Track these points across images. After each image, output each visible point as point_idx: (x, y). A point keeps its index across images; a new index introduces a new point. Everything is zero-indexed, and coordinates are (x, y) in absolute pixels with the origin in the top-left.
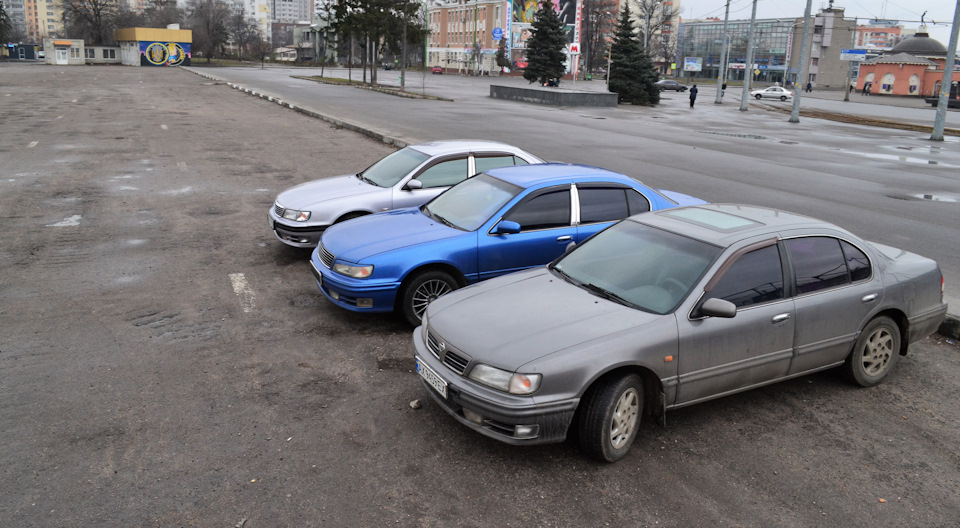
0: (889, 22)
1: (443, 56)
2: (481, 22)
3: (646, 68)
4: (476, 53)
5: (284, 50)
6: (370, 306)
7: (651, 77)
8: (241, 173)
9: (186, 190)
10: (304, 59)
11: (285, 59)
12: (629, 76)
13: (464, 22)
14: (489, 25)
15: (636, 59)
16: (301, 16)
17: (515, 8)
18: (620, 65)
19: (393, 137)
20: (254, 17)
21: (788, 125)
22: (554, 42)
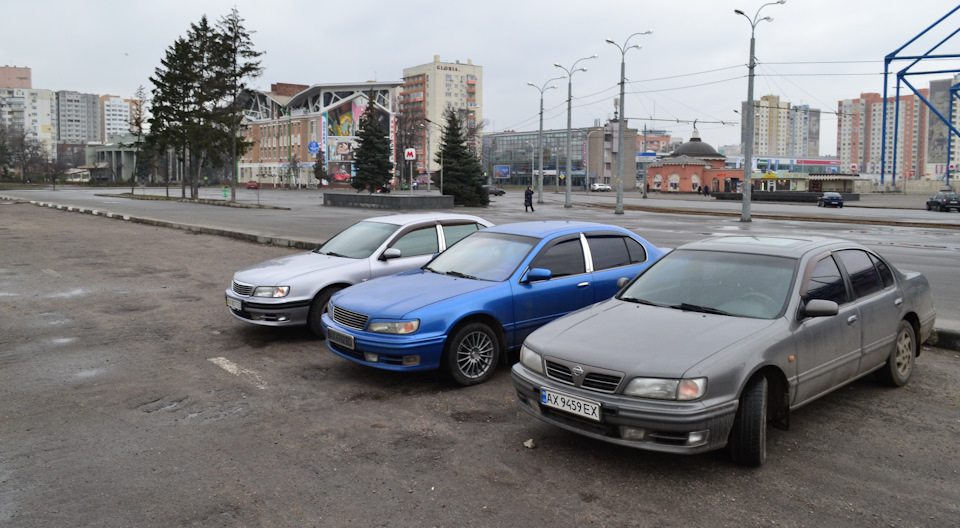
0: (660, 132)
1: (256, 172)
2: (296, 137)
3: (474, 172)
4: (294, 166)
5: (76, 171)
6: (417, 363)
7: (481, 180)
8: (126, 275)
9: (78, 292)
10: (99, 179)
11: (78, 180)
12: (460, 179)
13: (278, 138)
14: (304, 139)
15: (465, 164)
16: (89, 137)
17: (330, 122)
18: (452, 169)
19: (269, 235)
20: (37, 137)
21: (615, 216)
22: (380, 151)
